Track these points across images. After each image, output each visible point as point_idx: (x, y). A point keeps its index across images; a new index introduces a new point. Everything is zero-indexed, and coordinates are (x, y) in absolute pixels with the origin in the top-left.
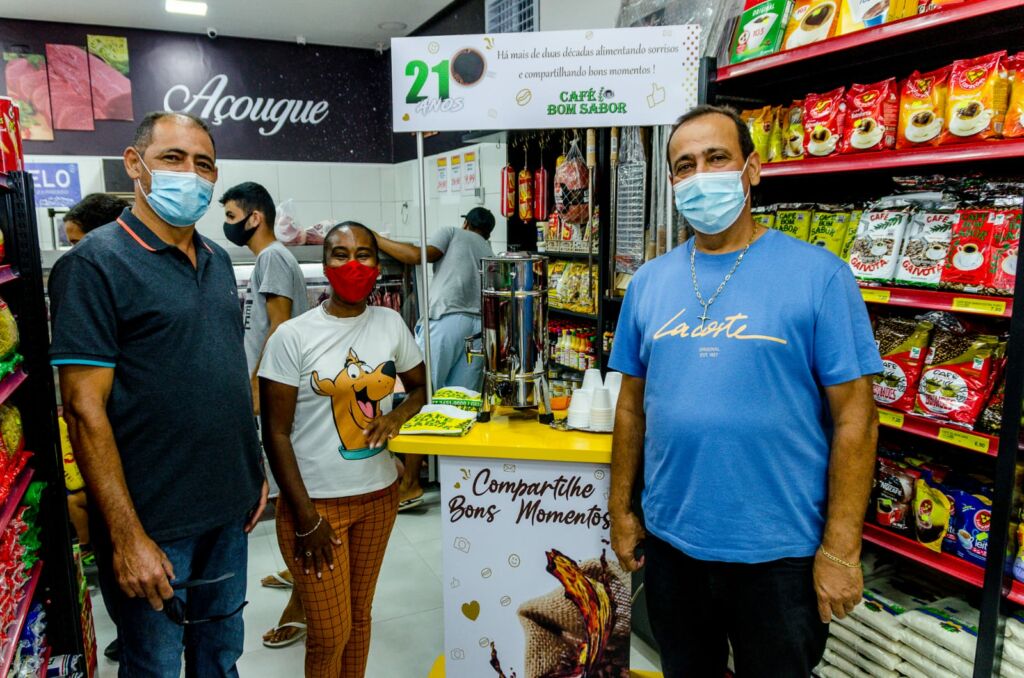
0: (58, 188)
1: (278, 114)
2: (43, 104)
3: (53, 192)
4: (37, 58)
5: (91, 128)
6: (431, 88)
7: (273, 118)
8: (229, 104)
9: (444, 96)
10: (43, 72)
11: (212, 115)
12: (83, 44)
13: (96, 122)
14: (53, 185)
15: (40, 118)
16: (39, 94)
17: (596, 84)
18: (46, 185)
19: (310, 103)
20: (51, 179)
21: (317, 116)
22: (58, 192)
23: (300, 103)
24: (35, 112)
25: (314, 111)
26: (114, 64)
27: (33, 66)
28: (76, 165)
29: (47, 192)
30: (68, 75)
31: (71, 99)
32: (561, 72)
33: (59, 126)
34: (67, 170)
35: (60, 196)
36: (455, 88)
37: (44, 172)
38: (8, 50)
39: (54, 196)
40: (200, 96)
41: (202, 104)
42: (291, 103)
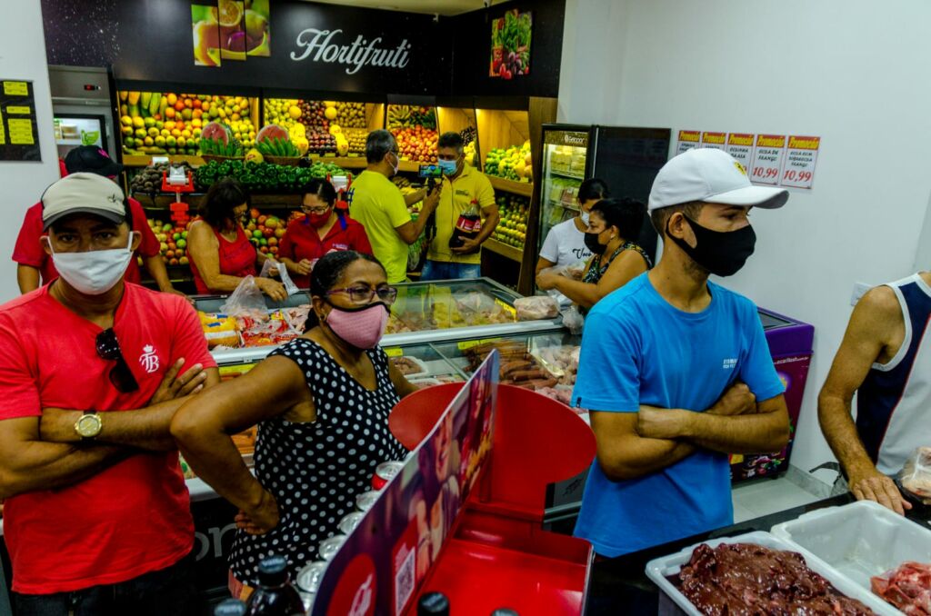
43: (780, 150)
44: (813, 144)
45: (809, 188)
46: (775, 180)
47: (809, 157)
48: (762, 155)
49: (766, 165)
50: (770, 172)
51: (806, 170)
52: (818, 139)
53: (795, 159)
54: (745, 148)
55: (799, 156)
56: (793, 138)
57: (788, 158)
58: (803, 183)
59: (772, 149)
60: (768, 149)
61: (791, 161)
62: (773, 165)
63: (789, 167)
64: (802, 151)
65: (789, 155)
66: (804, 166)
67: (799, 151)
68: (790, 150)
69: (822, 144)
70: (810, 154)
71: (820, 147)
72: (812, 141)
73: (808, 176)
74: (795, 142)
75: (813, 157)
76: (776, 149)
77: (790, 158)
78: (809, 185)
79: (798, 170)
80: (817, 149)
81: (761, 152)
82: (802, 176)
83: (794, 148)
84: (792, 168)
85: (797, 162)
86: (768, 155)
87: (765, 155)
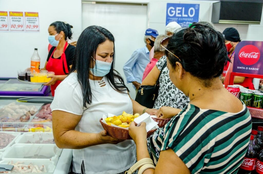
0: (189, 17)
3: (186, 19)
14: (186, 16)
18: (184, 15)
22: (188, 19)
28: (199, 5)
29: (184, 19)
34: (195, 8)
35: (189, 21)
37: (184, 9)
39: (186, 21)
43: (22, 18)
44: (36, 15)
45: (38, 31)
46: (23, 29)
47: (36, 20)
48: (13, 19)
49: (17, 23)
50: (19, 26)
51: (35, 24)
52: (38, 13)
53: (29, 20)
54: (4, 17)
55: (31, 20)
56: (26, 13)
57: (26, 20)
58: (35, 29)
59: (18, 17)
60: (16, 17)
61: (28, 22)
62: (20, 23)
63: (27, 23)
64: (32, 18)
65: (26, 19)
66: (34, 23)
67: (30, 17)
68: (26, 17)
69: (39, 15)
70: (36, 19)
71: (39, 16)
72: (36, 14)
73: (37, 27)
74: (28, 14)
75: (37, 19)
76: (20, 17)
77: (27, 20)
78: (38, 30)
79: (32, 24)
80: (38, 16)
81: (12, 18)
82: (34, 26)
83: (28, 16)
84: (29, 24)
85: (30, 22)
86: (16, 20)
87: (15, 20)
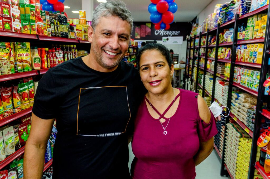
1: (172, 33)
2: (139, 33)
4: (139, 27)
5: (145, 36)
6: (165, 41)
7: (171, 34)
8: (164, 32)
9: (166, 41)
10: (140, 29)
11: (161, 34)
12: (145, 24)
13: (146, 36)
15: (139, 35)
16: (139, 32)
17: (176, 41)
19: (177, 31)
20: (139, 44)
21: (178, 34)
23: (175, 32)
24: (138, 34)
25: (177, 33)
26: (149, 27)
27: (139, 28)
30: (143, 29)
31: (143, 32)
32: (174, 40)
33: (141, 36)
36: (167, 41)
38: (136, 26)
40: (160, 31)
41: (160, 33)
42: (174, 32)
